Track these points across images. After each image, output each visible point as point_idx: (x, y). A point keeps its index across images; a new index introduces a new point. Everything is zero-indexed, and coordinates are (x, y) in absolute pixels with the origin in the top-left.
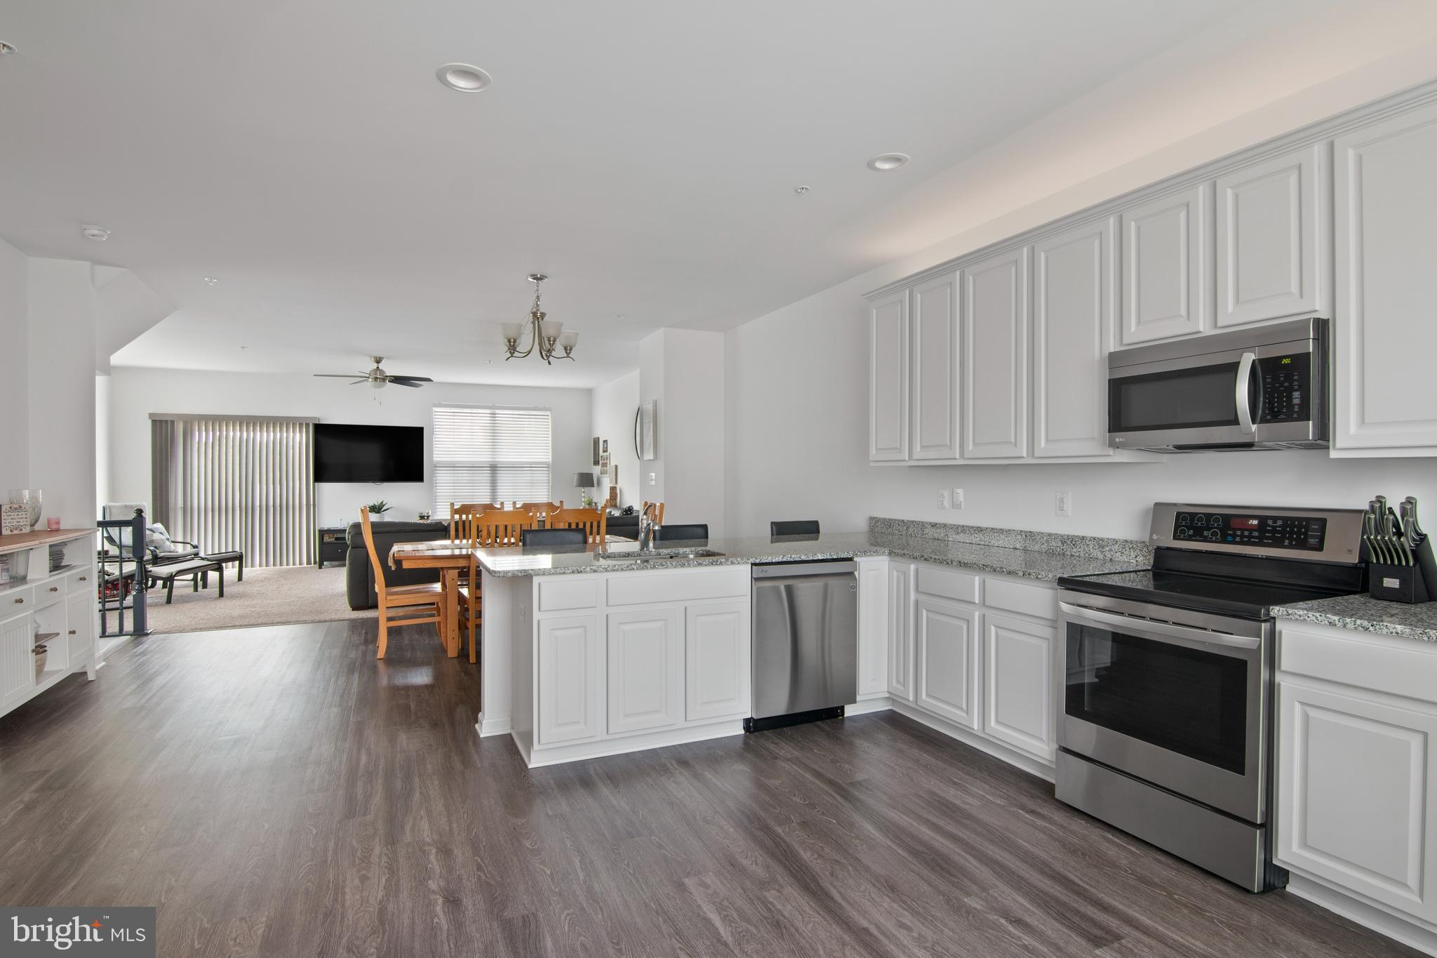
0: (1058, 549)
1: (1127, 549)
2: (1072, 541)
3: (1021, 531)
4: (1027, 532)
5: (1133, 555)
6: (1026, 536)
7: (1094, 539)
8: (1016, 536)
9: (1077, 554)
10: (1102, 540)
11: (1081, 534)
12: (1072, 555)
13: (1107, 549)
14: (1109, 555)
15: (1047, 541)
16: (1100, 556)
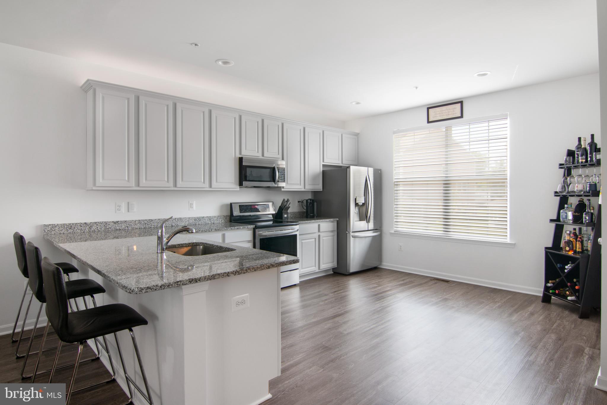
0: (193, 223)
1: (219, 219)
2: (199, 219)
3: (175, 218)
4: (178, 218)
5: (221, 220)
6: (178, 220)
7: (207, 217)
8: (172, 221)
9: (201, 223)
10: (210, 217)
11: (202, 216)
12: (199, 224)
13: (212, 220)
14: (213, 222)
15: (188, 220)
16: (210, 223)
